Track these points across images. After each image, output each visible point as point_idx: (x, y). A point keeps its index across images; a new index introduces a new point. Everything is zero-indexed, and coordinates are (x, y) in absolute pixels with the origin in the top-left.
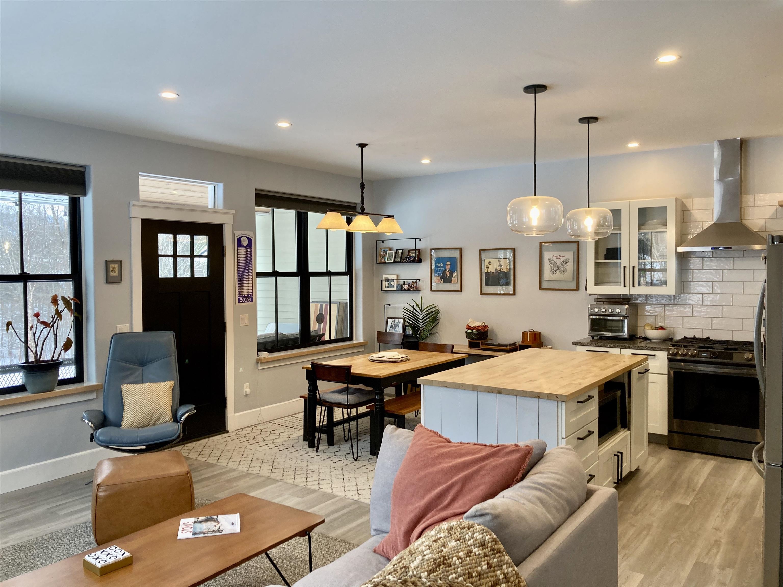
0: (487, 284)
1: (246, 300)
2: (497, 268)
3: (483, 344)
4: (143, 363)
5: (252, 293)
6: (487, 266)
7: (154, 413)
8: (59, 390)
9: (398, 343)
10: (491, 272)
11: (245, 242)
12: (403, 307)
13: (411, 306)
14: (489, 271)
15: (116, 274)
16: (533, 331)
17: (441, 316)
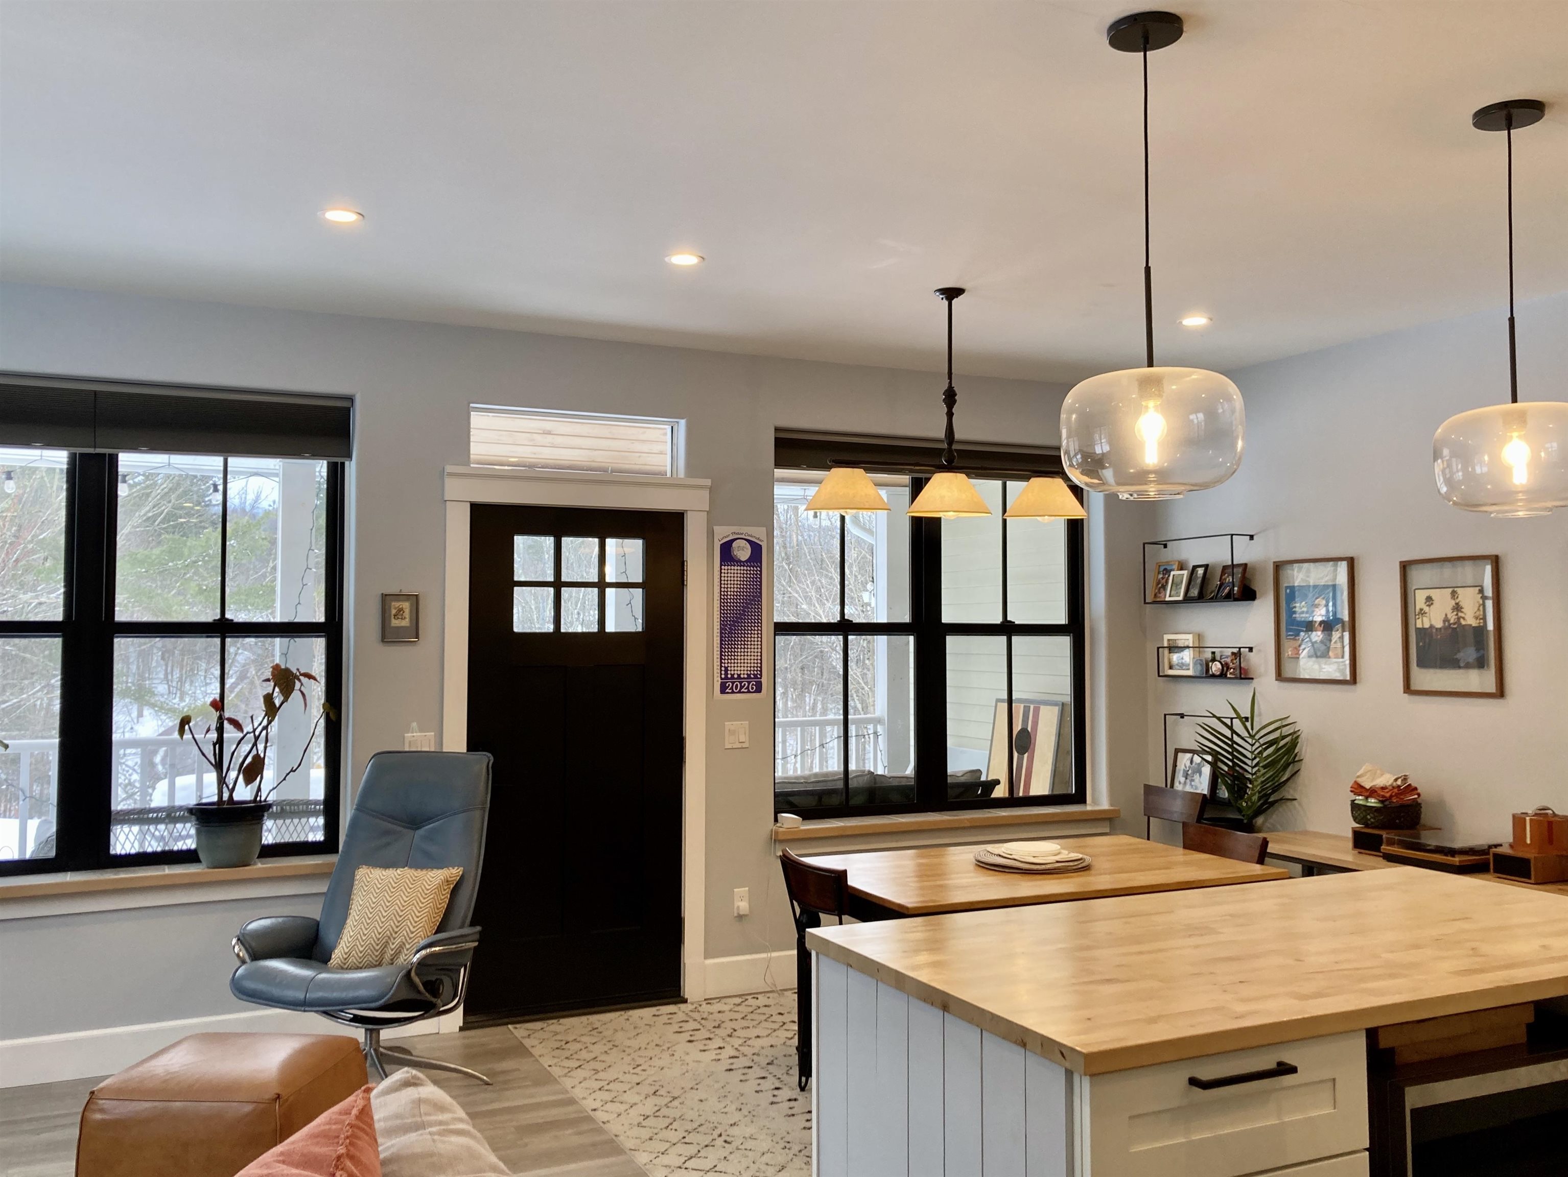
0: (1421, 664)
1: (742, 687)
2: (1449, 616)
3: (1391, 843)
4: (415, 822)
5: (761, 671)
6: (1421, 610)
7: (389, 938)
8: (262, 866)
9: (1176, 817)
10: (1432, 627)
11: (743, 552)
12: (1200, 720)
13: (1219, 719)
14: (1427, 626)
15: (405, 623)
16: (1550, 812)
17: (1305, 750)
